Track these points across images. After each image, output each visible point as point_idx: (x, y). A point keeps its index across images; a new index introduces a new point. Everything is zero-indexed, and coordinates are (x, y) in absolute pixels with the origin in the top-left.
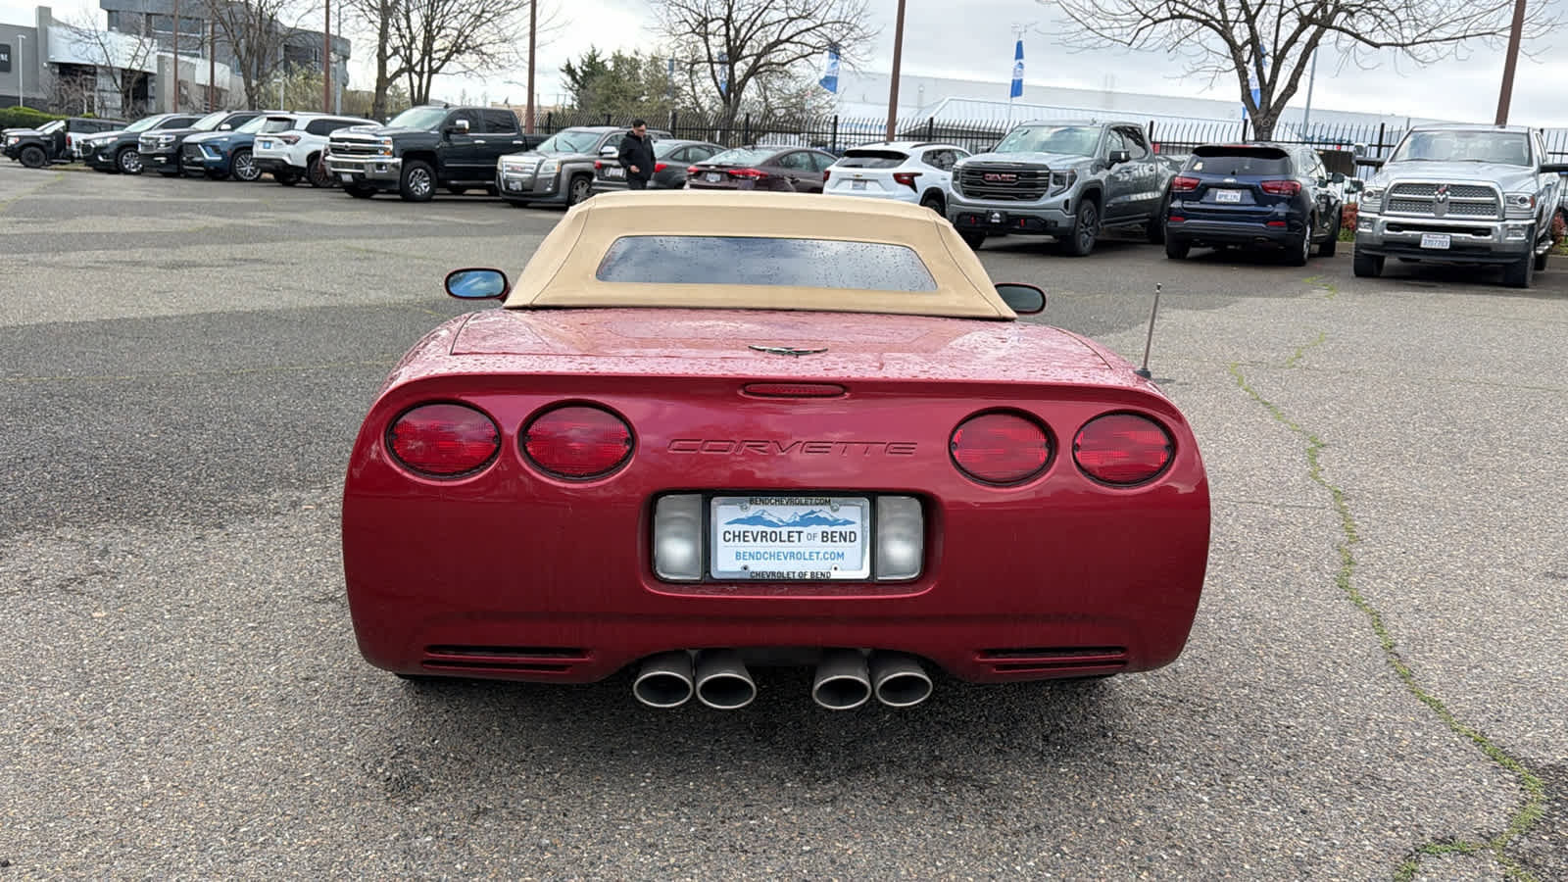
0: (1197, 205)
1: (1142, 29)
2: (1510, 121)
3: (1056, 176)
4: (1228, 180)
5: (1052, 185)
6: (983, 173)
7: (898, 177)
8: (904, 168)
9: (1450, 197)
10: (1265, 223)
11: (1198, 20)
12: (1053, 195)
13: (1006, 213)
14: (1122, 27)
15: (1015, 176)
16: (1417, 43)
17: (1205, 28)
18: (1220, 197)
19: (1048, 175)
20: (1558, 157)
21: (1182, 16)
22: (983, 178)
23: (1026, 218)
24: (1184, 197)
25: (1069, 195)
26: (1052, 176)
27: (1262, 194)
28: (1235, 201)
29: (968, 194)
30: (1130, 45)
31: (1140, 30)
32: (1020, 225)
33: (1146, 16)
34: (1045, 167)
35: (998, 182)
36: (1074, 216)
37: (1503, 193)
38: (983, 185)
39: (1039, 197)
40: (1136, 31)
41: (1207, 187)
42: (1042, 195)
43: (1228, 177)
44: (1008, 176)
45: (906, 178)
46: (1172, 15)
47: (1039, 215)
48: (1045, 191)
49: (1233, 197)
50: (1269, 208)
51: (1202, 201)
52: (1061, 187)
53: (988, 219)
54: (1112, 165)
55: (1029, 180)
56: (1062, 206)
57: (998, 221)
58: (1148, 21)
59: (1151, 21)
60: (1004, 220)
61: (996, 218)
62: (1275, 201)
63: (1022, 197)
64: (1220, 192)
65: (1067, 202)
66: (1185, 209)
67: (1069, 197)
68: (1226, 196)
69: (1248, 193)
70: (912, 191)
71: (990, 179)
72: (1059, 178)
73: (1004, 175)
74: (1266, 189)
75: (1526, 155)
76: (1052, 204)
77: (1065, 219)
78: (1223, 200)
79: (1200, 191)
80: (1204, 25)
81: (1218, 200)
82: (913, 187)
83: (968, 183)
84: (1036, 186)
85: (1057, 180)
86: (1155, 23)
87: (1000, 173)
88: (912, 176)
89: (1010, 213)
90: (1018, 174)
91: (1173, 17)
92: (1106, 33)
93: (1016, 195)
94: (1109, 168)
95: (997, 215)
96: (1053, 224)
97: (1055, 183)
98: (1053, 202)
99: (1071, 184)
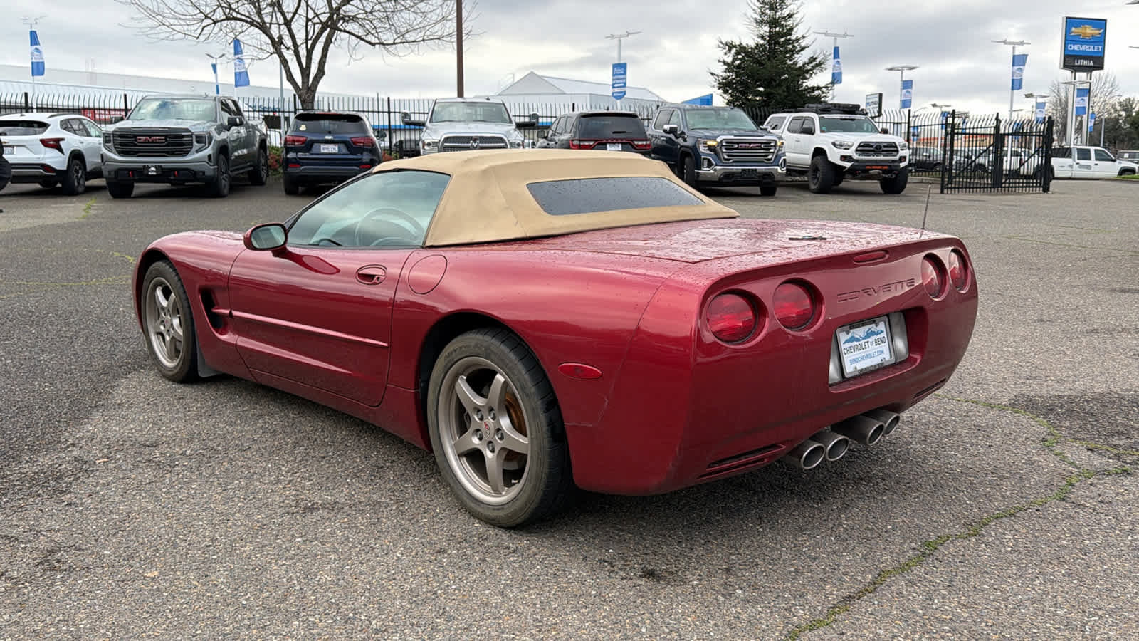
0: (308, 155)
1: (206, 26)
2: (466, 94)
3: (197, 137)
4: (327, 137)
5: (195, 143)
6: (135, 136)
7: (45, 143)
8: (48, 134)
9: (480, 145)
10: (358, 167)
11: (246, 21)
12: (197, 152)
13: (161, 166)
14: (188, 25)
15: (163, 138)
16: (397, 43)
17: (252, 28)
18: (324, 149)
19: (191, 136)
20: (522, 118)
21: (234, 18)
22: (136, 140)
23: (179, 170)
24: (296, 150)
25: (209, 151)
26: (194, 137)
27: (352, 146)
28: (334, 151)
29: (121, 153)
30: (198, 38)
31: (204, 28)
32: (174, 175)
33: (206, 17)
34: (187, 130)
35: (149, 142)
36: (216, 167)
37: (509, 141)
38: (136, 145)
39: (186, 153)
40: (201, 28)
41: (313, 142)
42: (189, 151)
43: (326, 135)
44: (158, 138)
45: (52, 143)
46: (227, 17)
47: (189, 167)
48: (191, 148)
49: (333, 149)
50: (359, 156)
51: (311, 152)
52: (203, 145)
53: (145, 172)
54: (230, 128)
55: (176, 141)
56: (207, 160)
57: (155, 174)
58: (208, 21)
59: (211, 21)
60: (160, 173)
61: (153, 171)
62: (361, 151)
63: (173, 154)
64: (323, 146)
65: (209, 156)
66: (300, 158)
67: (211, 152)
68: (327, 149)
69: (342, 146)
70: (60, 154)
71: (142, 141)
72: (200, 139)
73: (154, 138)
74: (355, 143)
75: (507, 117)
76: (197, 158)
77: (210, 169)
78: (326, 151)
79: (308, 146)
80: (251, 25)
81: (322, 151)
82: (60, 150)
83: (120, 144)
84: (183, 145)
85: (198, 139)
86: (215, 22)
87: (150, 136)
88: (58, 141)
89: (163, 167)
90: (166, 136)
91: (227, 19)
92: (177, 28)
93: (167, 152)
94: (229, 130)
95: (153, 169)
96: (201, 174)
97: (198, 142)
98: (198, 156)
99: (210, 143)
